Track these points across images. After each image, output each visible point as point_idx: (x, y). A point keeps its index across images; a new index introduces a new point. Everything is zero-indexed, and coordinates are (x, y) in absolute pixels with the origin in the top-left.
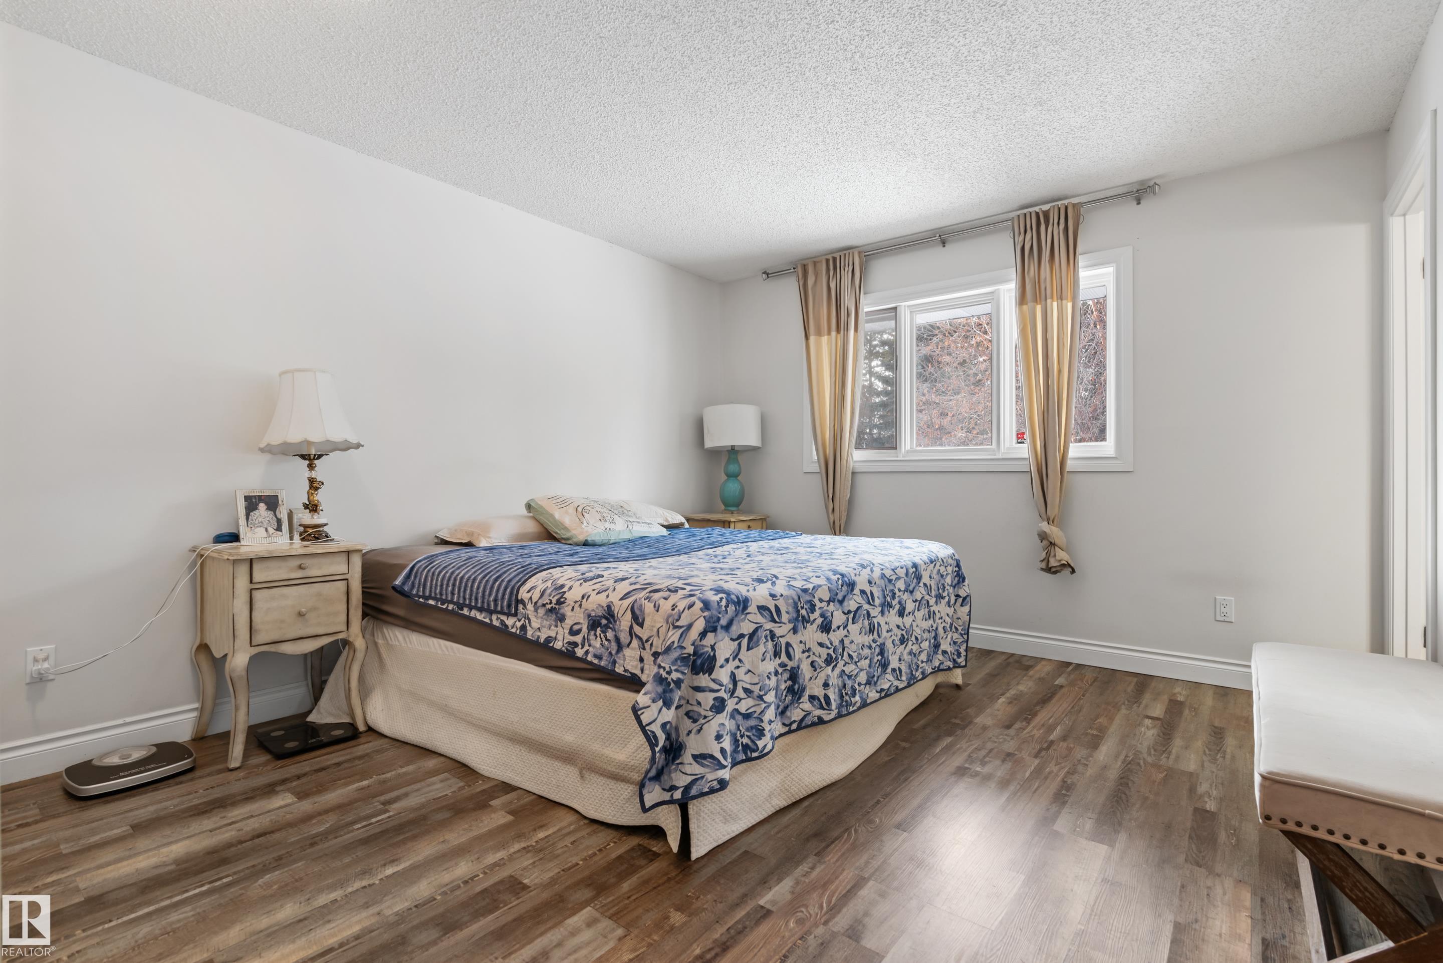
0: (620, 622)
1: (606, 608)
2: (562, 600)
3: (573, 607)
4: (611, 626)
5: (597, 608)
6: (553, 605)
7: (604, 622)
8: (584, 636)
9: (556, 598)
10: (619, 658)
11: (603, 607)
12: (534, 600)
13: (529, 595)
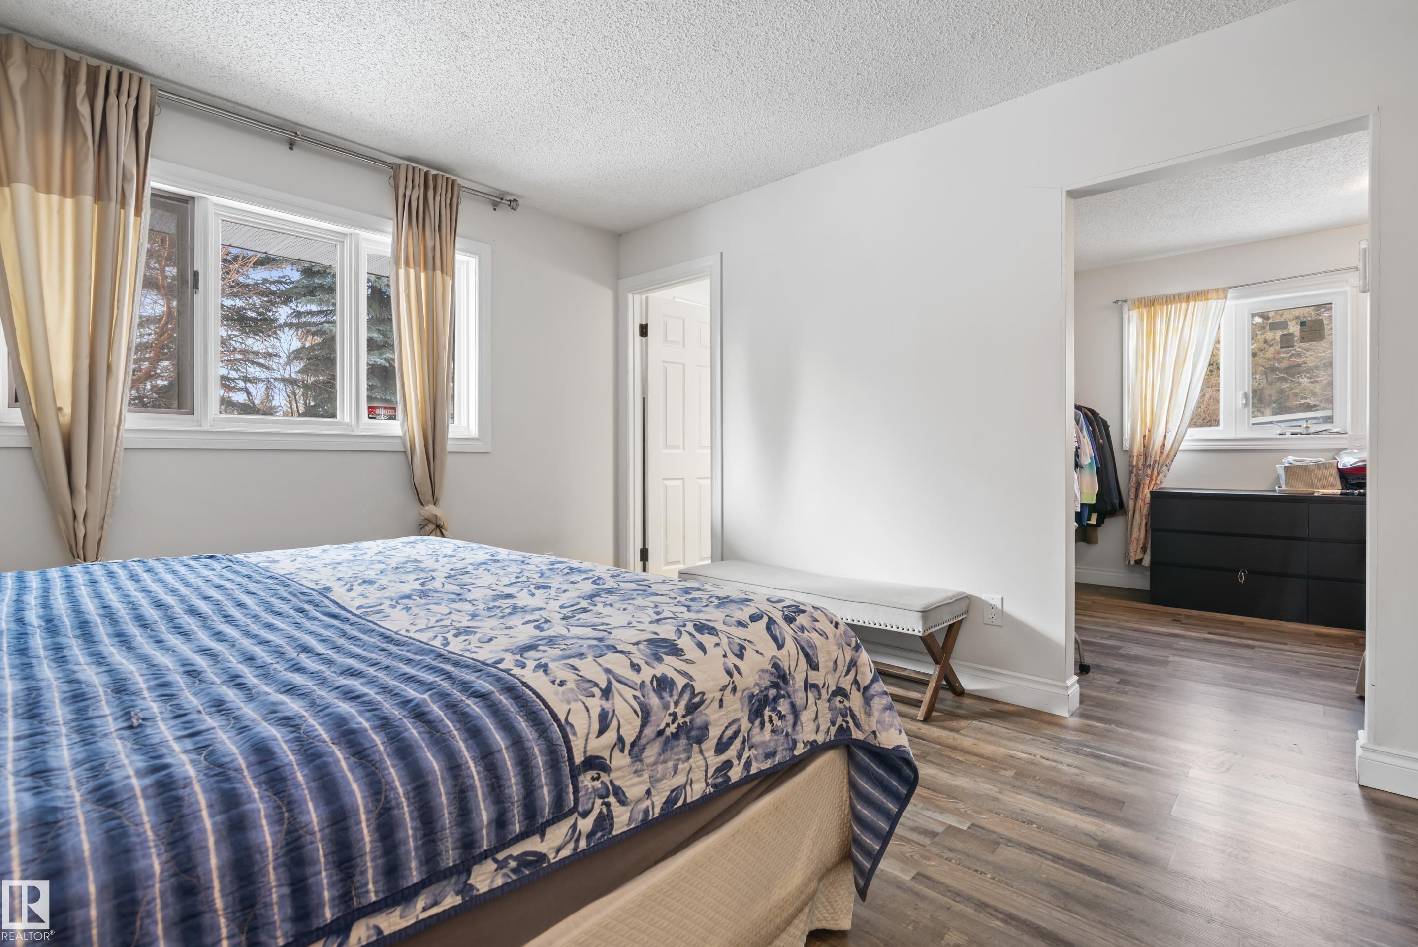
0: (794, 678)
1: (774, 670)
2: (697, 700)
3: (721, 701)
4: (783, 692)
5: (760, 677)
6: (680, 721)
7: (772, 693)
8: (744, 737)
9: (683, 703)
10: (797, 734)
11: (767, 671)
12: (629, 739)
13: (610, 736)
